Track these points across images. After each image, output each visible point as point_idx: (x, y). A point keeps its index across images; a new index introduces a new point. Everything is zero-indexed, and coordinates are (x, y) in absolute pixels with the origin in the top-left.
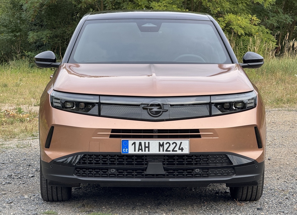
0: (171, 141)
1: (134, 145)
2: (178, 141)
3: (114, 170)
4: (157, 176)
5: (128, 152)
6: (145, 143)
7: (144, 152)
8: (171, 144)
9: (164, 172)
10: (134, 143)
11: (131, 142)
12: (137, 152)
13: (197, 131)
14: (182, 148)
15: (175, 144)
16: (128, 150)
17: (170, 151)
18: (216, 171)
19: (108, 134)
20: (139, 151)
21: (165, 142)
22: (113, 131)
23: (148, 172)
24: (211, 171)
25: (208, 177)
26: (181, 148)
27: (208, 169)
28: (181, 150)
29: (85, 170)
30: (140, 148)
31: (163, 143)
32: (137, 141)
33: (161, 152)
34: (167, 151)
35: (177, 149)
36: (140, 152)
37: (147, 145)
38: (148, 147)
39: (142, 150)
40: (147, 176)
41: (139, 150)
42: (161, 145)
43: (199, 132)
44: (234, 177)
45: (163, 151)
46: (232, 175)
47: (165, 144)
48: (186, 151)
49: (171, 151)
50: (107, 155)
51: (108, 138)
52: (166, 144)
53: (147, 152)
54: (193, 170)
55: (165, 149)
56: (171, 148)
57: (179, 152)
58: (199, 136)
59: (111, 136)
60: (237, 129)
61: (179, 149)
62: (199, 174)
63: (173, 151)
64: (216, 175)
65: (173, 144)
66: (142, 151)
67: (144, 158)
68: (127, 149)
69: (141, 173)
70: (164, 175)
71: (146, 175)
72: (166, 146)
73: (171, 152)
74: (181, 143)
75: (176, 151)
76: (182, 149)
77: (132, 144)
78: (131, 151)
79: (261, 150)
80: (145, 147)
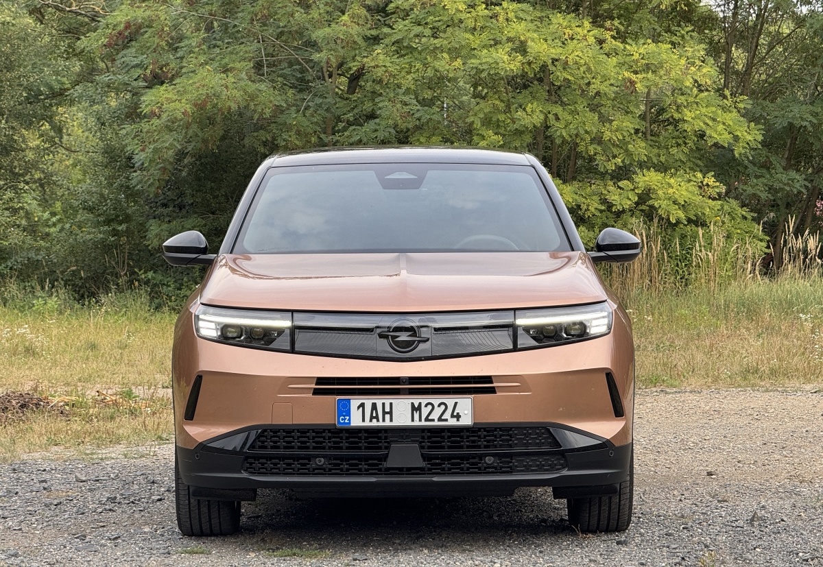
0: (436, 399)
1: (361, 408)
2: (450, 401)
3: (322, 459)
4: (410, 471)
5: (350, 423)
6: (384, 404)
7: (381, 424)
8: (436, 406)
9: (421, 463)
10: (362, 405)
11: (355, 402)
12: (367, 423)
13: (488, 379)
14: (458, 413)
15: (443, 407)
16: (349, 420)
17: (433, 420)
18: (528, 461)
19: (310, 388)
20: (371, 421)
21: (424, 402)
22: (320, 381)
23: (391, 463)
24: (518, 461)
25: (512, 472)
26: (455, 414)
27: (511, 456)
28: (455, 419)
29: (264, 461)
30: (374, 415)
31: (420, 403)
32: (368, 401)
33: (417, 423)
34: (427, 419)
35: (447, 415)
36: (375, 423)
37: (387, 409)
38: (390, 413)
39: (377, 418)
40: (389, 472)
41: (372, 418)
42: (416, 409)
43: (491, 382)
44: (565, 472)
45: (420, 420)
46: (559, 469)
47: (423, 405)
48: (466, 420)
49: (436, 420)
50: (309, 430)
51: (311, 395)
52: (426, 406)
53: (388, 423)
54: (481, 457)
55: (423, 417)
56: (435, 415)
57: (452, 422)
58: (492, 390)
59: (316, 392)
60: (570, 377)
61: (452, 416)
62: (493, 468)
63: (440, 419)
64: (528, 469)
65: (439, 406)
66: (378, 421)
67: (383, 435)
68: (348, 418)
69: (376, 464)
70: (422, 469)
71: (388, 469)
72: (425, 411)
73: (436, 423)
74: (456, 403)
75: (446, 420)
76: (458, 417)
77: (358, 408)
78: (356, 420)
79: (623, 420)
80: (384, 413)
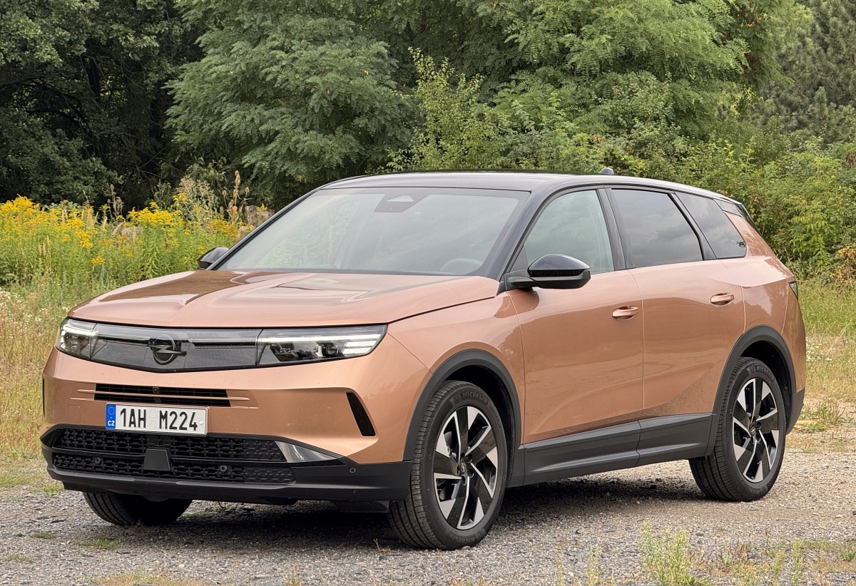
0: (178, 409)
1: (123, 414)
2: (189, 411)
4: (161, 474)
5: (114, 427)
6: (139, 410)
7: (137, 429)
8: (178, 414)
9: (168, 468)
10: (124, 411)
11: (119, 408)
12: (127, 428)
13: (222, 393)
14: (195, 423)
15: (184, 416)
16: (115, 424)
17: (175, 428)
18: (258, 472)
19: (92, 393)
20: (130, 426)
21: (170, 411)
22: (100, 387)
23: (146, 466)
24: (249, 471)
25: (244, 481)
26: (193, 424)
27: (242, 466)
28: (193, 428)
30: (133, 421)
31: (166, 412)
32: (129, 407)
33: (163, 430)
34: (171, 428)
35: (187, 425)
36: (132, 428)
37: (142, 416)
38: (144, 419)
39: (134, 423)
40: (147, 473)
41: (131, 423)
42: (164, 417)
43: (226, 396)
44: (294, 485)
45: (166, 428)
46: (288, 481)
47: (169, 414)
48: (201, 430)
49: (178, 428)
51: (93, 400)
52: (171, 415)
53: (142, 429)
54: (216, 466)
55: (168, 427)
56: (177, 424)
57: (190, 431)
58: (227, 403)
59: (98, 397)
60: (298, 395)
61: (191, 426)
62: (227, 476)
63: (181, 428)
64: (258, 480)
65: (181, 415)
66: (135, 426)
67: (142, 439)
68: (113, 422)
69: (135, 466)
70: (170, 472)
71: (146, 471)
72: (170, 419)
73: (178, 431)
74: (194, 413)
75: (185, 429)
76: (195, 426)
77: (121, 413)
78: (120, 425)
80: (140, 419)
